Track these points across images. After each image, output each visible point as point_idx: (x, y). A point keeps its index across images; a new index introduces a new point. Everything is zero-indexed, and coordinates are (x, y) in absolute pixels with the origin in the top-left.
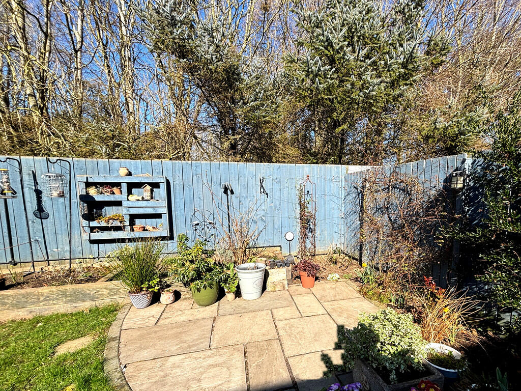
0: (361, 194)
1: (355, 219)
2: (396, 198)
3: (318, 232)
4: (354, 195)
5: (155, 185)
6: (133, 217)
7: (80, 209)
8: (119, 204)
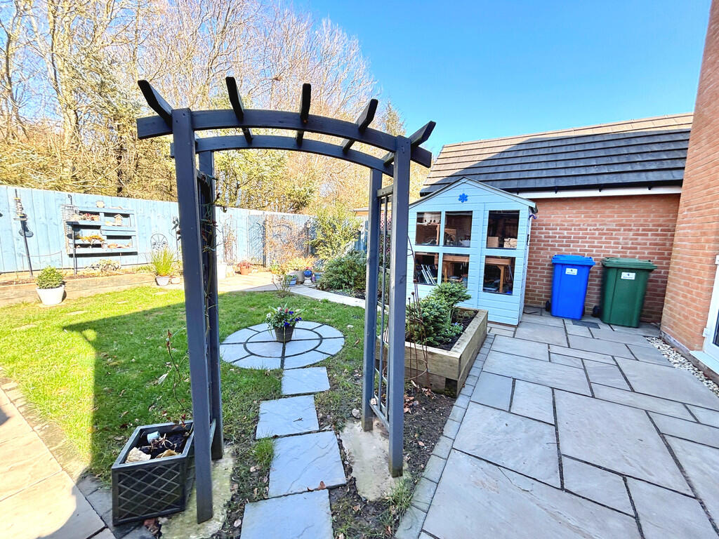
0: (263, 227)
1: (259, 242)
4: (257, 228)
5: (126, 216)
6: (109, 237)
7: (64, 230)
8: (98, 227)
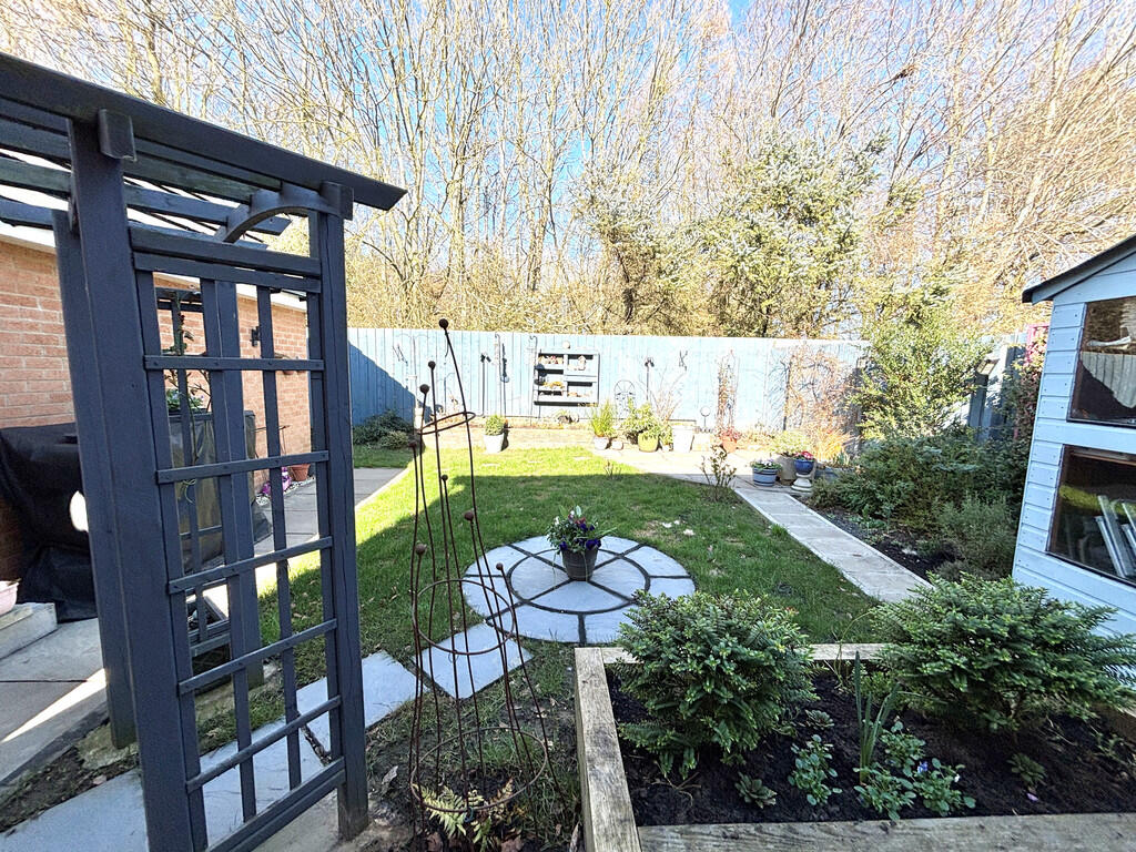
0: (788, 369)
1: (781, 396)
2: (821, 376)
3: (736, 408)
4: (780, 371)
5: (589, 357)
6: (570, 384)
7: (533, 375)
8: (561, 372)
